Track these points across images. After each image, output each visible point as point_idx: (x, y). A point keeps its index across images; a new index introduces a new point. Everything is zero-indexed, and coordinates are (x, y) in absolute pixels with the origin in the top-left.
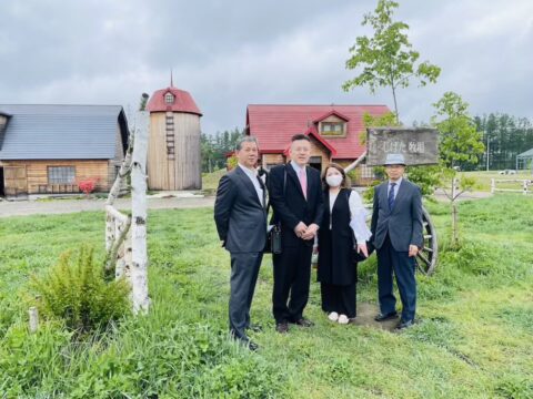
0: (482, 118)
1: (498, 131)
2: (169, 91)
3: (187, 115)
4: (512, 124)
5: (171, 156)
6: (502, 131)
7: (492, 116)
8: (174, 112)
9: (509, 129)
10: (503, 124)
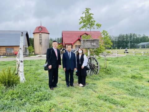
0: (128, 34)
1: (132, 38)
2: (40, 27)
3: (45, 34)
4: (136, 36)
5: (41, 45)
6: (133, 38)
7: (131, 34)
8: (42, 33)
9: (135, 37)
10: (134, 36)
